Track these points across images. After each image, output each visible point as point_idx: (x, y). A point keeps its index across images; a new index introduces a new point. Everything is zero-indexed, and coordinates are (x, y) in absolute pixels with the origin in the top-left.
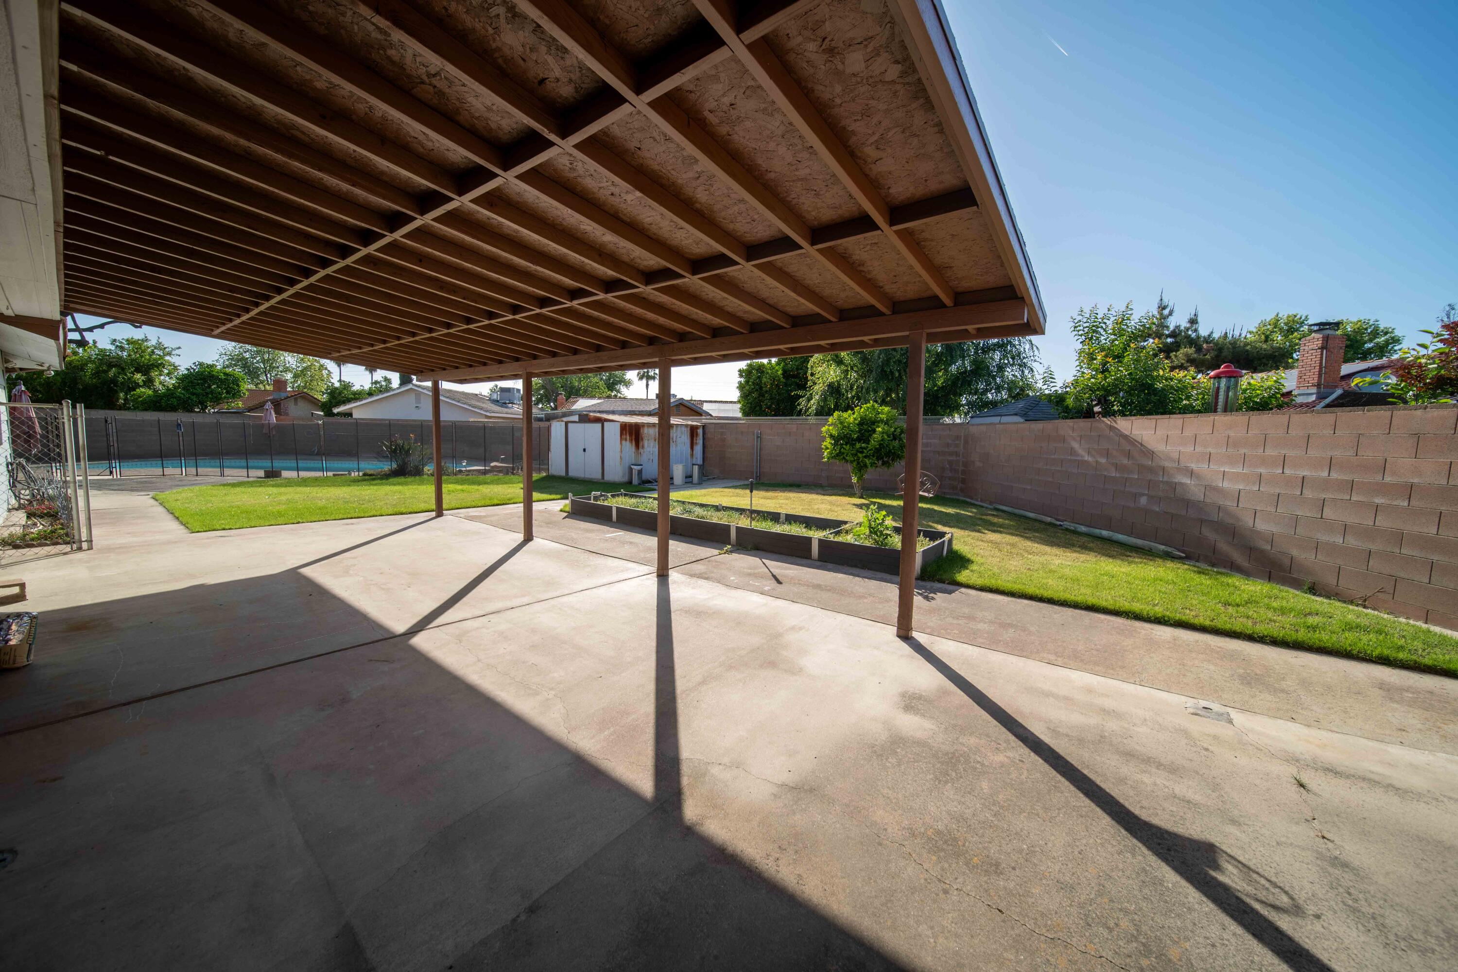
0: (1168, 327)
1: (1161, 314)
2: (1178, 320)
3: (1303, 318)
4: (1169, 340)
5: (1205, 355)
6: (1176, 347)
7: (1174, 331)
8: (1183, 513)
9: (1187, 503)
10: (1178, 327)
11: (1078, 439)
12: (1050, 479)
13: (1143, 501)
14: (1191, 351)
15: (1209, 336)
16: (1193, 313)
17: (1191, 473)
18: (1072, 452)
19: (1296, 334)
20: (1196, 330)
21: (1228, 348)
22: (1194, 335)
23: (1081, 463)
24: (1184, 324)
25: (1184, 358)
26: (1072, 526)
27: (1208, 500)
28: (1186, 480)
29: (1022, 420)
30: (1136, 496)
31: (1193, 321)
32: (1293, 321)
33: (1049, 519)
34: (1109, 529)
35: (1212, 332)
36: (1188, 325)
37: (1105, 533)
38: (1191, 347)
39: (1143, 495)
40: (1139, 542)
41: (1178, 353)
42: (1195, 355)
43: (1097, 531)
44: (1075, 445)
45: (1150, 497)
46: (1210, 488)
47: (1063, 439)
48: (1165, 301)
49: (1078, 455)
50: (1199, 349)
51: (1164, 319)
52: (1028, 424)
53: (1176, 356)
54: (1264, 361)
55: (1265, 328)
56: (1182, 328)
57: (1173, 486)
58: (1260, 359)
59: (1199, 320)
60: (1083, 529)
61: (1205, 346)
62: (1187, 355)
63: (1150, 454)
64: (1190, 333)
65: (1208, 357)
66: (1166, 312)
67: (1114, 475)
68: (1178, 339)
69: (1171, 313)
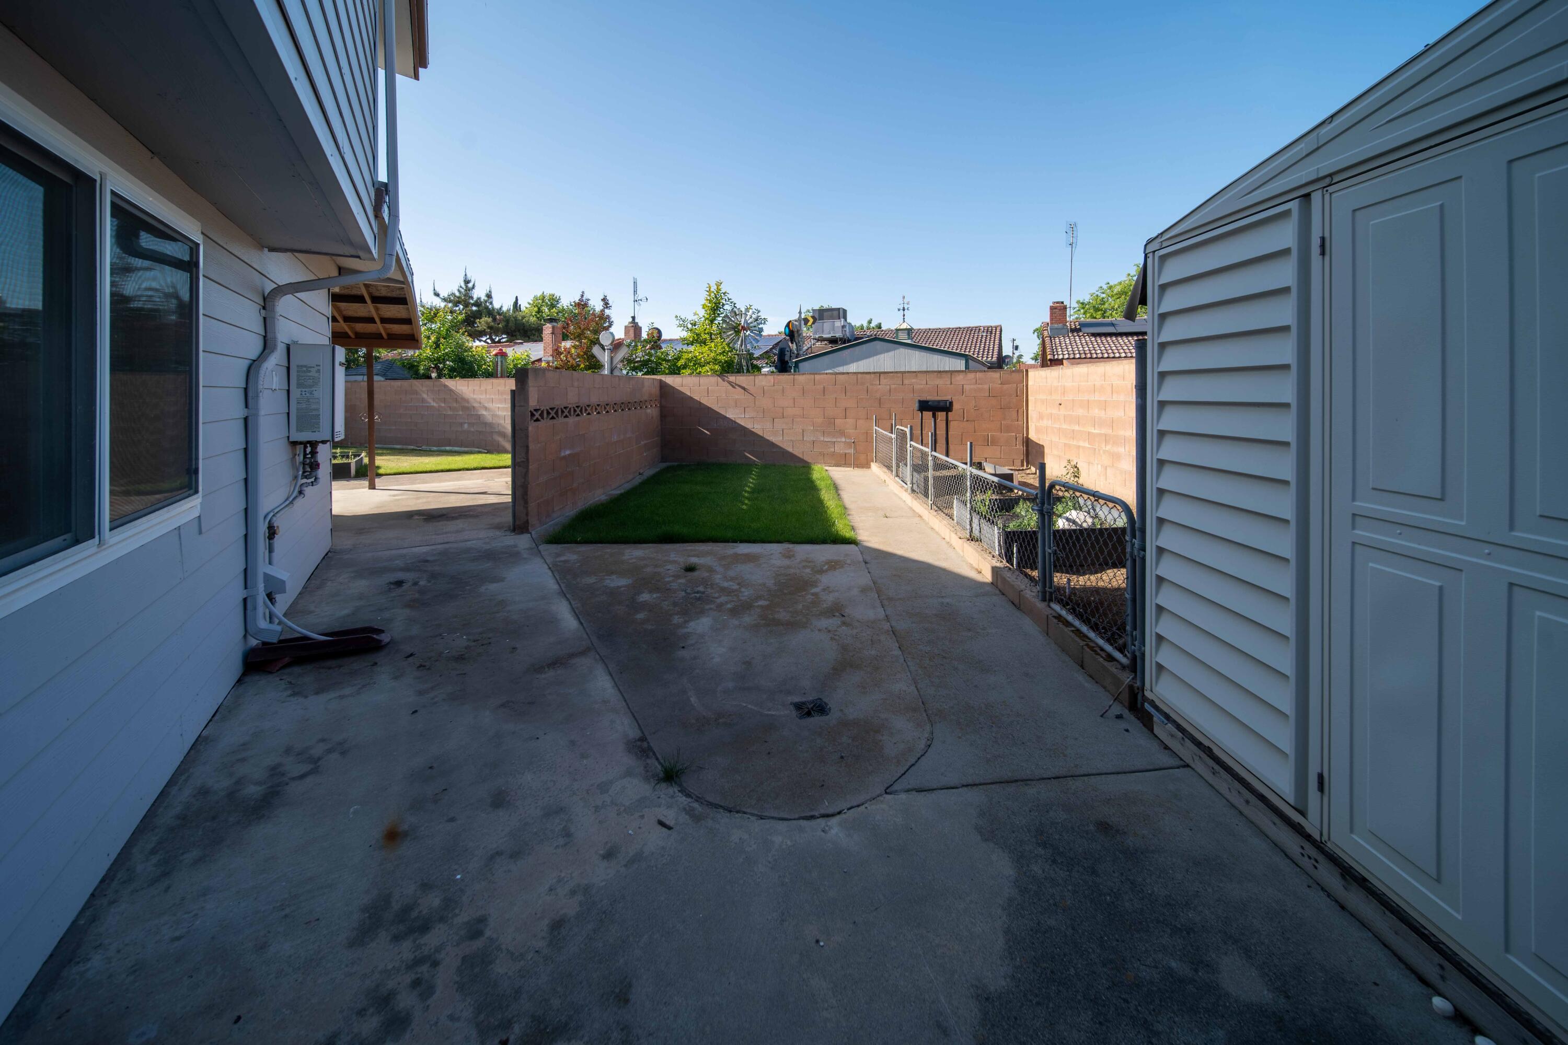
0: (472, 298)
1: (467, 287)
2: (479, 293)
3: (558, 298)
4: (474, 308)
5: (499, 324)
6: (478, 315)
7: (476, 301)
8: (484, 430)
9: (486, 424)
10: (479, 299)
11: (426, 392)
12: (409, 420)
13: (466, 426)
14: (490, 320)
15: (500, 308)
16: (488, 290)
17: (486, 408)
18: (423, 400)
19: (554, 309)
20: (491, 303)
21: (512, 320)
22: (490, 307)
23: (429, 408)
24: (483, 298)
25: (485, 324)
26: (428, 448)
27: (494, 422)
28: (484, 413)
29: (382, 379)
30: (462, 424)
31: (489, 296)
32: (553, 299)
33: (412, 447)
34: (450, 445)
35: (502, 307)
36: (486, 298)
37: (448, 448)
38: (489, 317)
39: (465, 423)
40: (466, 449)
41: (481, 320)
42: (493, 324)
43: (443, 448)
44: (425, 396)
45: (469, 424)
46: (494, 416)
47: (416, 393)
48: (469, 277)
49: (427, 402)
50: (494, 319)
51: (469, 290)
52: (389, 382)
53: (480, 323)
54: (533, 332)
55: (537, 302)
56: (482, 300)
57: (479, 416)
58: (531, 330)
59: (493, 295)
60: (435, 448)
61: (498, 317)
62: (487, 323)
63: (467, 401)
64: (488, 304)
65: (500, 326)
66: (470, 285)
67: (449, 413)
68: (481, 308)
69: (474, 287)
